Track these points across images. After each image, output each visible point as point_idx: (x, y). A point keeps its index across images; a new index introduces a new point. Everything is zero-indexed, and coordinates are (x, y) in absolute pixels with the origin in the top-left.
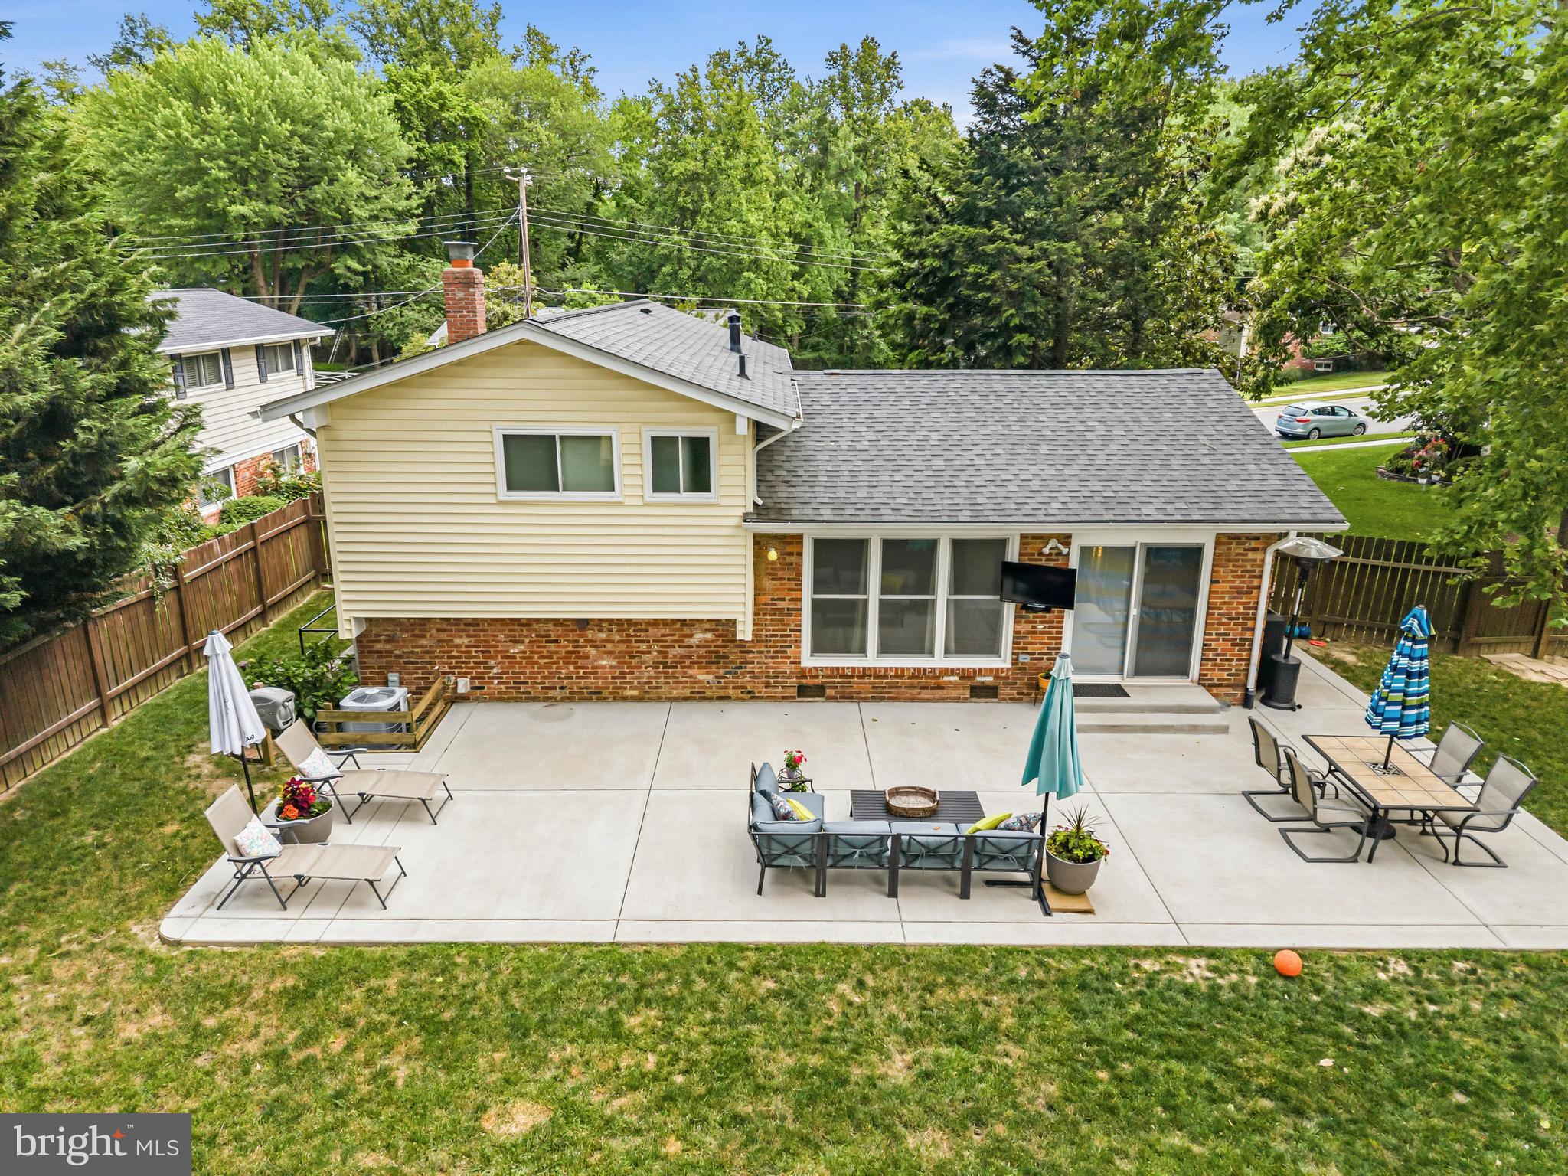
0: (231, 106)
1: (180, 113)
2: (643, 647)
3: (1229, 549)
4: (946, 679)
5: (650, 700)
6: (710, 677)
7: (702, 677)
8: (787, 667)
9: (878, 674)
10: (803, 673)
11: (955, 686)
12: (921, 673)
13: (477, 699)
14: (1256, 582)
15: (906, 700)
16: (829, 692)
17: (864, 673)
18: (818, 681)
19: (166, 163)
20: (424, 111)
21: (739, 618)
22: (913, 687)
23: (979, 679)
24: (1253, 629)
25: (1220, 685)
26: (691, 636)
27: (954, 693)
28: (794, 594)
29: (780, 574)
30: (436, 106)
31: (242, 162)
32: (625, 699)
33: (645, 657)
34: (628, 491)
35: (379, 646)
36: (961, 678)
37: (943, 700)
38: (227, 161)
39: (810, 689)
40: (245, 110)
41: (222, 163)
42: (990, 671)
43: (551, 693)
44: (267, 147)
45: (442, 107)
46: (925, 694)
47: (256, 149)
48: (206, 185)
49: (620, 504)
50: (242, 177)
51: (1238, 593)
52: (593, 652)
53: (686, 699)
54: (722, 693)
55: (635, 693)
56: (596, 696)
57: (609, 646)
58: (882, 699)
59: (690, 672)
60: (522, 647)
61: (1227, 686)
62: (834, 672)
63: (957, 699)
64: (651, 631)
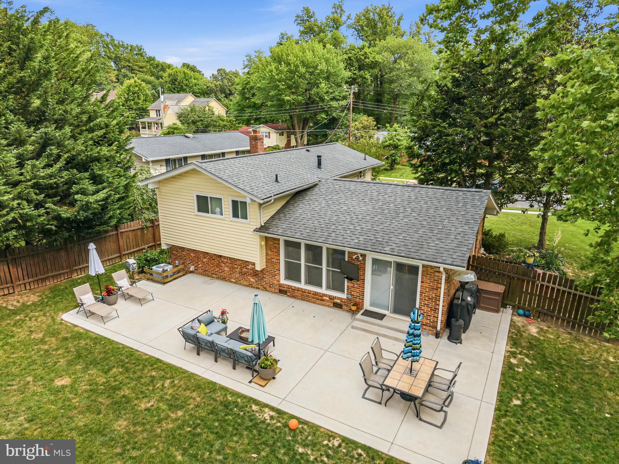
0: (288, 64)
1: (273, 67)
2: (236, 266)
3: (427, 270)
4: (325, 298)
5: (238, 284)
6: (254, 280)
7: (252, 280)
8: (275, 282)
9: (303, 291)
10: (280, 285)
11: (328, 301)
12: (316, 294)
13: (196, 273)
14: (439, 285)
15: (312, 302)
16: (288, 294)
17: (298, 290)
18: (285, 289)
19: (268, 84)
20: (358, 60)
21: (256, 262)
22: (314, 298)
23: (336, 300)
24: (439, 305)
25: (426, 325)
26: (248, 265)
27: (327, 304)
28: (277, 258)
29: (273, 250)
30: (363, 58)
31: (291, 83)
32: (231, 282)
33: (237, 270)
34: (226, 216)
35: (174, 252)
36: (330, 298)
37: (324, 305)
38: (285, 82)
39: (283, 291)
40: (292, 65)
41: (283, 83)
42: (339, 298)
43: (213, 276)
44: (298, 76)
45: (365, 58)
46: (318, 301)
47: (294, 77)
48: (279, 91)
49: (224, 220)
50: (289, 87)
51: (432, 289)
52: (223, 265)
53: (248, 286)
54: (257, 286)
55: (234, 281)
56: (224, 279)
57: (227, 264)
58: (304, 300)
59: (249, 277)
60: (206, 260)
61: (429, 326)
62: (289, 287)
63: (328, 306)
64: (238, 261)
